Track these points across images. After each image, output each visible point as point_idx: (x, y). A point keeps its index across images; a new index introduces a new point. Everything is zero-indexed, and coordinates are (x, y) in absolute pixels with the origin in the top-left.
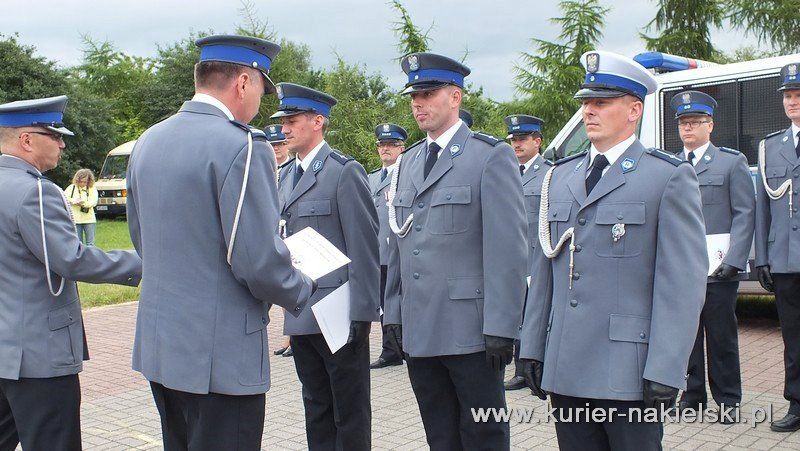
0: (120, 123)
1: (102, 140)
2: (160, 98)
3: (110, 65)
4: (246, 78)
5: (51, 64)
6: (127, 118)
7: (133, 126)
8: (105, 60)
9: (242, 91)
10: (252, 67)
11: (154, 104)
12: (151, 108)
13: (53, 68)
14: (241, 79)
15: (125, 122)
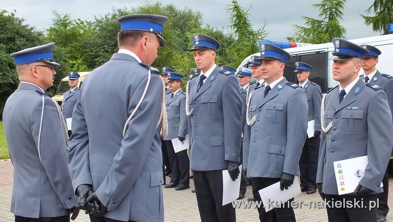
0: (71, 62)
1: (60, 72)
2: (95, 48)
3: (68, 28)
4: (146, 39)
5: (32, 29)
6: (76, 59)
7: (79, 64)
8: (65, 25)
9: (144, 47)
10: (150, 32)
11: (92, 51)
12: (90, 53)
13: (33, 31)
14: (143, 40)
15: (75, 62)
